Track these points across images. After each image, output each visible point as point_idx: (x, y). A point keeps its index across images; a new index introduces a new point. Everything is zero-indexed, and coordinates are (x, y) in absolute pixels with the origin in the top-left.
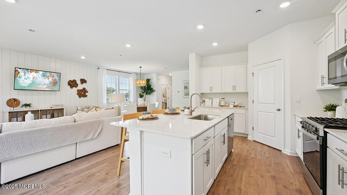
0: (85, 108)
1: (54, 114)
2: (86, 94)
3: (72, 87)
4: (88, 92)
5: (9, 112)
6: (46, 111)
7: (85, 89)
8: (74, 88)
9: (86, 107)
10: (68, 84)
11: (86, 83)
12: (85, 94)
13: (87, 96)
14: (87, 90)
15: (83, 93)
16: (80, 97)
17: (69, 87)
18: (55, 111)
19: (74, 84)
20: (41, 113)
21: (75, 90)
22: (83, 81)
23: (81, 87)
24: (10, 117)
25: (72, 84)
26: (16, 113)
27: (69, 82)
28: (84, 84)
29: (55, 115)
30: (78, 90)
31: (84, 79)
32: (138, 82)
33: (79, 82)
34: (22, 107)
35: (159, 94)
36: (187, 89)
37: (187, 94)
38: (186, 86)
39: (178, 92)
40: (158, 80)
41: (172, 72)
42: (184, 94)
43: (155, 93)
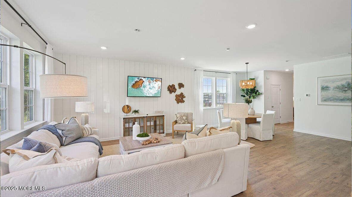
0: (183, 116)
1: (156, 121)
2: (184, 99)
3: (171, 92)
4: (185, 97)
5: (124, 118)
6: (150, 118)
7: (183, 93)
8: (173, 93)
9: (184, 114)
10: (167, 89)
11: (183, 87)
12: (182, 99)
13: (184, 101)
14: (184, 95)
15: (180, 98)
16: (178, 103)
17: (169, 92)
18: (157, 118)
19: (173, 89)
20: (146, 120)
21: (173, 95)
22: (181, 85)
23: (178, 92)
24: (124, 123)
25: (171, 89)
26: (128, 119)
27: (168, 88)
28: (182, 88)
29: (157, 123)
30: (176, 96)
31: (182, 83)
32: (243, 84)
33: (177, 87)
34: (133, 113)
35: (268, 98)
36: (327, 91)
37: (327, 99)
38: (324, 86)
39: (307, 95)
40: (266, 79)
41: (294, 66)
42: (322, 99)
43: (262, 97)
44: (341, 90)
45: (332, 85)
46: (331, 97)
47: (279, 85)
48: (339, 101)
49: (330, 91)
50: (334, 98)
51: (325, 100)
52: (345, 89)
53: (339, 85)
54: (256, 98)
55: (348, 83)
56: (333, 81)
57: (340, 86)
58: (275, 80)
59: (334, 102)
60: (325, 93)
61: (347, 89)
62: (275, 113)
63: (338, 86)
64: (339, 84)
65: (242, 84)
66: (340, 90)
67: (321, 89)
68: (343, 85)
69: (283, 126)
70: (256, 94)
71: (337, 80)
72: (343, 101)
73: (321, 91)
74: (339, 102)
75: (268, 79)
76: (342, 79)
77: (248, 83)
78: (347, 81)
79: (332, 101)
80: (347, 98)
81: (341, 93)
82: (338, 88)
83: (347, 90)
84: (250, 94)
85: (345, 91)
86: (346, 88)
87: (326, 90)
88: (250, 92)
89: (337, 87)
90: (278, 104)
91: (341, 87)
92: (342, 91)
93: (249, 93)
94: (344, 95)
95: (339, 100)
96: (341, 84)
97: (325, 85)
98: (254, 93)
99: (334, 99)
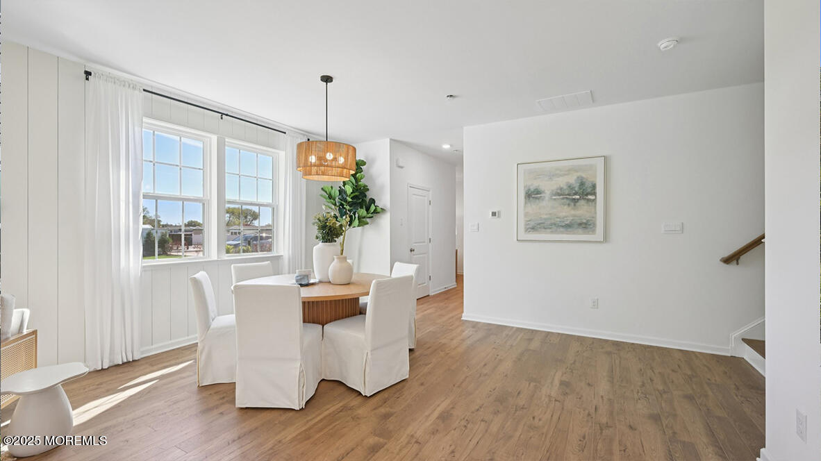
35: (402, 225)
36: (537, 201)
37: (539, 224)
38: (532, 189)
39: (494, 214)
40: (396, 166)
41: (465, 128)
42: (526, 225)
43: (385, 221)
44: (565, 200)
45: (548, 187)
46: (545, 219)
47: (428, 191)
48: (562, 229)
49: (544, 203)
50: (553, 221)
51: (534, 229)
52: (574, 197)
53: (562, 186)
54: (367, 223)
55: (580, 181)
56: (551, 176)
57: (565, 187)
58: (417, 173)
59: (552, 232)
60: (533, 208)
61: (578, 197)
62: (418, 271)
63: (561, 189)
64: (562, 182)
65: (306, 159)
66: (563, 198)
67: (525, 198)
68: (570, 187)
69: (436, 305)
70: (368, 209)
71: (558, 172)
72: (569, 230)
73: (526, 203)
74: (562, 233)
75: (402, 167)
76: (569, 170)
77: (329, 156)
78: (579, 174)
79: (548, 230)
80: (579, 221)
81: (566, 207)
82: (559, 193)
83: (578, 199)
84: (350, 211)
85: (575, 201)
86: (575, 194)
87: (536, 198)
88: (351, 204)
89: (559, 191)
90: (424, 242)
91: (567, 192)
92: (568, 202)
93: (348, 207)
94: (573, 212)
95: (563, 226)
96: (567, 183)
97: (535, 184)
98: (362, 208)
99: (551, 224)
